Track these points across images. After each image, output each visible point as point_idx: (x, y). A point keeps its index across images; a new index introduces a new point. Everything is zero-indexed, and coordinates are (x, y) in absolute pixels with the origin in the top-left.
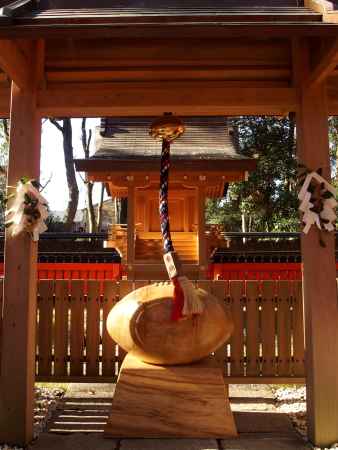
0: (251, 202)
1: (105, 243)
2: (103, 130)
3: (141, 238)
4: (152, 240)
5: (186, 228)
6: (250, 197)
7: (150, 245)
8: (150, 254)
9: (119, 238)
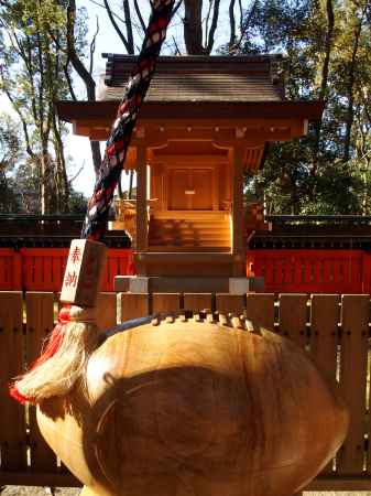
0: (278, 185)
1: (110, 223)
2: (109, 77)
3: (156, 217)
4: (171, 221)
5: (215, 206)
6: (278, 180)
7: (169, 226)
8: (168, 238)
9: (128, 217)
